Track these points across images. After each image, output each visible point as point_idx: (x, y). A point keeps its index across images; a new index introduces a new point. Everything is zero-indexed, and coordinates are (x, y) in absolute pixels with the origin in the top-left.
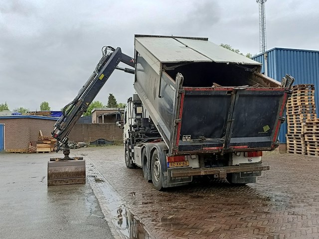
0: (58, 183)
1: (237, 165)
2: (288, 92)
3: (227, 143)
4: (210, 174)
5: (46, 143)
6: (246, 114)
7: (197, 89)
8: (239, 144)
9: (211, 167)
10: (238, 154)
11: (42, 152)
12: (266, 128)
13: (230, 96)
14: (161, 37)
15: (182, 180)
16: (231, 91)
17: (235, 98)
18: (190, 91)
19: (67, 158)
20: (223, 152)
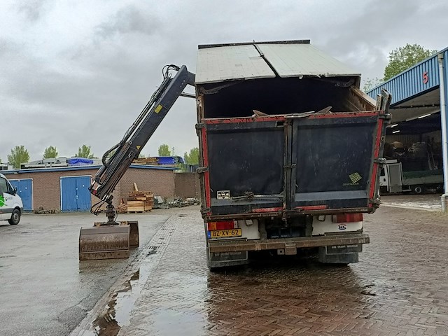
0: (92, 257)
1: (320, 235)
2: (383, 117)
3: (289, 201)
4: (270, 248)
5: (141, 200)
6: (317, 156)
7: (226, 120)
8: (310, 204)
9: (280, 238)
10: (321, 217)
11: (134, 212)
12: (355, 178)
13: (283, 129)
14: (237, 45)
15: (231, 257)
16: (283, 122)
17: (291, 132)
18: (214, 125)
19: (112, 223)
20: (284, 215)
